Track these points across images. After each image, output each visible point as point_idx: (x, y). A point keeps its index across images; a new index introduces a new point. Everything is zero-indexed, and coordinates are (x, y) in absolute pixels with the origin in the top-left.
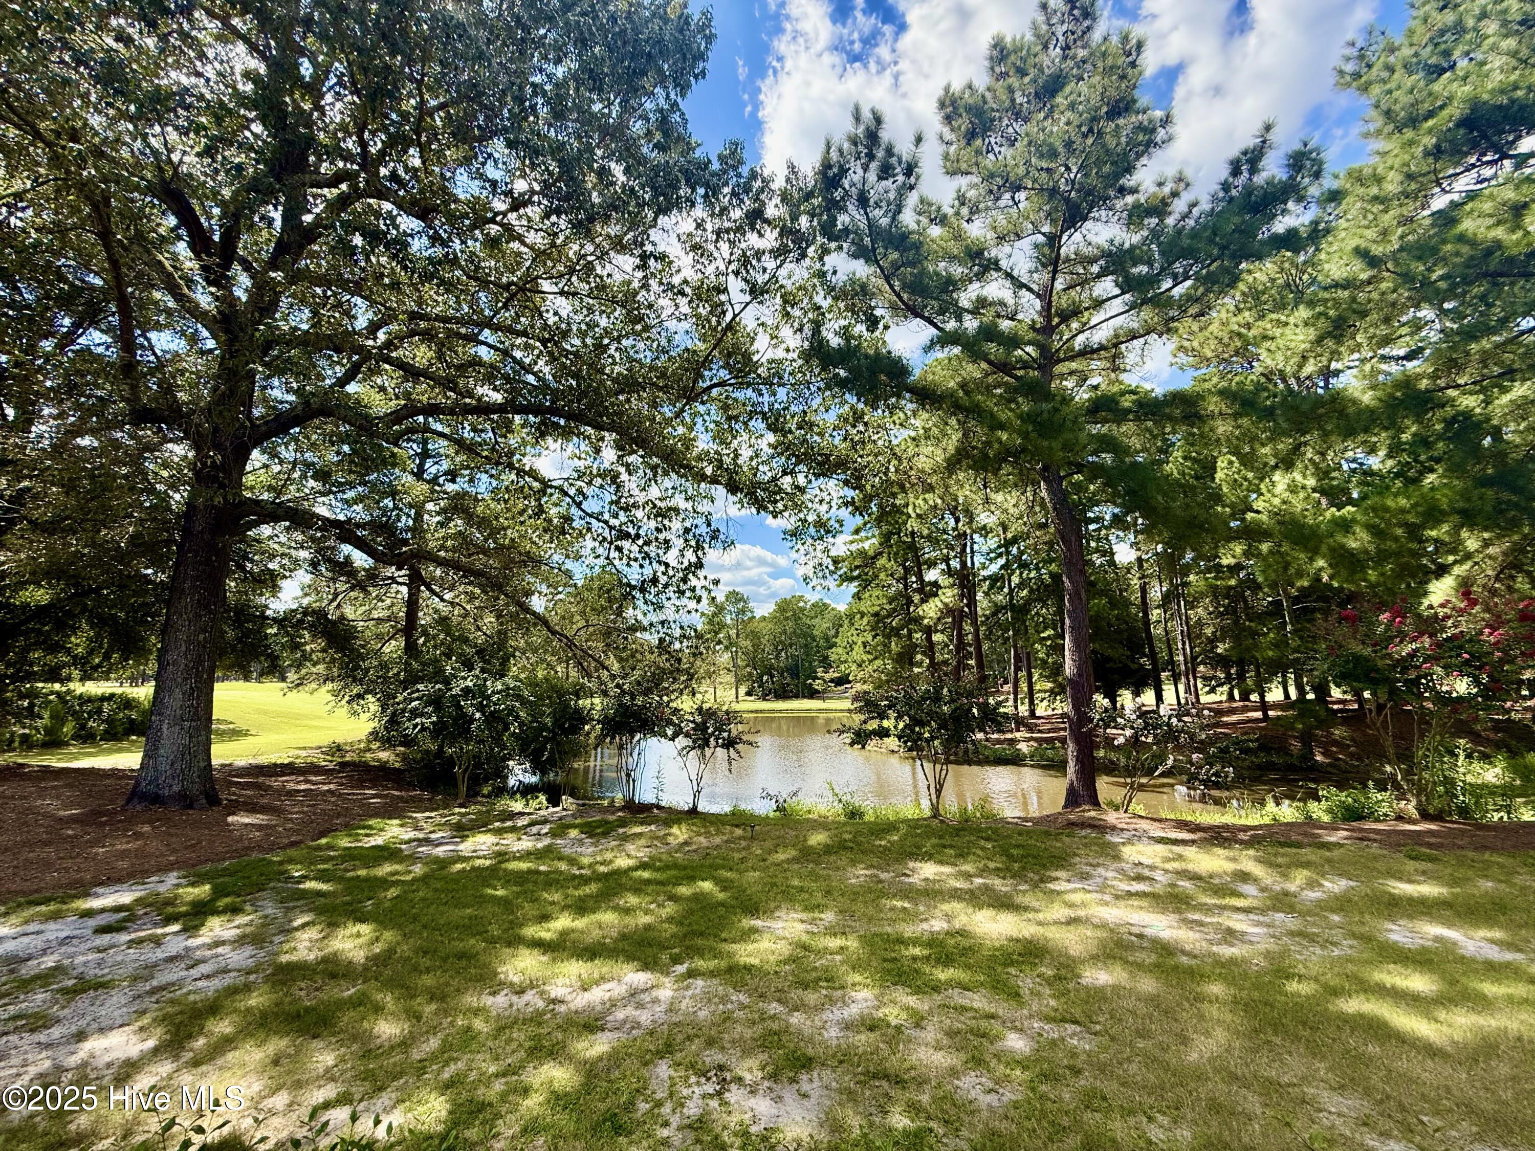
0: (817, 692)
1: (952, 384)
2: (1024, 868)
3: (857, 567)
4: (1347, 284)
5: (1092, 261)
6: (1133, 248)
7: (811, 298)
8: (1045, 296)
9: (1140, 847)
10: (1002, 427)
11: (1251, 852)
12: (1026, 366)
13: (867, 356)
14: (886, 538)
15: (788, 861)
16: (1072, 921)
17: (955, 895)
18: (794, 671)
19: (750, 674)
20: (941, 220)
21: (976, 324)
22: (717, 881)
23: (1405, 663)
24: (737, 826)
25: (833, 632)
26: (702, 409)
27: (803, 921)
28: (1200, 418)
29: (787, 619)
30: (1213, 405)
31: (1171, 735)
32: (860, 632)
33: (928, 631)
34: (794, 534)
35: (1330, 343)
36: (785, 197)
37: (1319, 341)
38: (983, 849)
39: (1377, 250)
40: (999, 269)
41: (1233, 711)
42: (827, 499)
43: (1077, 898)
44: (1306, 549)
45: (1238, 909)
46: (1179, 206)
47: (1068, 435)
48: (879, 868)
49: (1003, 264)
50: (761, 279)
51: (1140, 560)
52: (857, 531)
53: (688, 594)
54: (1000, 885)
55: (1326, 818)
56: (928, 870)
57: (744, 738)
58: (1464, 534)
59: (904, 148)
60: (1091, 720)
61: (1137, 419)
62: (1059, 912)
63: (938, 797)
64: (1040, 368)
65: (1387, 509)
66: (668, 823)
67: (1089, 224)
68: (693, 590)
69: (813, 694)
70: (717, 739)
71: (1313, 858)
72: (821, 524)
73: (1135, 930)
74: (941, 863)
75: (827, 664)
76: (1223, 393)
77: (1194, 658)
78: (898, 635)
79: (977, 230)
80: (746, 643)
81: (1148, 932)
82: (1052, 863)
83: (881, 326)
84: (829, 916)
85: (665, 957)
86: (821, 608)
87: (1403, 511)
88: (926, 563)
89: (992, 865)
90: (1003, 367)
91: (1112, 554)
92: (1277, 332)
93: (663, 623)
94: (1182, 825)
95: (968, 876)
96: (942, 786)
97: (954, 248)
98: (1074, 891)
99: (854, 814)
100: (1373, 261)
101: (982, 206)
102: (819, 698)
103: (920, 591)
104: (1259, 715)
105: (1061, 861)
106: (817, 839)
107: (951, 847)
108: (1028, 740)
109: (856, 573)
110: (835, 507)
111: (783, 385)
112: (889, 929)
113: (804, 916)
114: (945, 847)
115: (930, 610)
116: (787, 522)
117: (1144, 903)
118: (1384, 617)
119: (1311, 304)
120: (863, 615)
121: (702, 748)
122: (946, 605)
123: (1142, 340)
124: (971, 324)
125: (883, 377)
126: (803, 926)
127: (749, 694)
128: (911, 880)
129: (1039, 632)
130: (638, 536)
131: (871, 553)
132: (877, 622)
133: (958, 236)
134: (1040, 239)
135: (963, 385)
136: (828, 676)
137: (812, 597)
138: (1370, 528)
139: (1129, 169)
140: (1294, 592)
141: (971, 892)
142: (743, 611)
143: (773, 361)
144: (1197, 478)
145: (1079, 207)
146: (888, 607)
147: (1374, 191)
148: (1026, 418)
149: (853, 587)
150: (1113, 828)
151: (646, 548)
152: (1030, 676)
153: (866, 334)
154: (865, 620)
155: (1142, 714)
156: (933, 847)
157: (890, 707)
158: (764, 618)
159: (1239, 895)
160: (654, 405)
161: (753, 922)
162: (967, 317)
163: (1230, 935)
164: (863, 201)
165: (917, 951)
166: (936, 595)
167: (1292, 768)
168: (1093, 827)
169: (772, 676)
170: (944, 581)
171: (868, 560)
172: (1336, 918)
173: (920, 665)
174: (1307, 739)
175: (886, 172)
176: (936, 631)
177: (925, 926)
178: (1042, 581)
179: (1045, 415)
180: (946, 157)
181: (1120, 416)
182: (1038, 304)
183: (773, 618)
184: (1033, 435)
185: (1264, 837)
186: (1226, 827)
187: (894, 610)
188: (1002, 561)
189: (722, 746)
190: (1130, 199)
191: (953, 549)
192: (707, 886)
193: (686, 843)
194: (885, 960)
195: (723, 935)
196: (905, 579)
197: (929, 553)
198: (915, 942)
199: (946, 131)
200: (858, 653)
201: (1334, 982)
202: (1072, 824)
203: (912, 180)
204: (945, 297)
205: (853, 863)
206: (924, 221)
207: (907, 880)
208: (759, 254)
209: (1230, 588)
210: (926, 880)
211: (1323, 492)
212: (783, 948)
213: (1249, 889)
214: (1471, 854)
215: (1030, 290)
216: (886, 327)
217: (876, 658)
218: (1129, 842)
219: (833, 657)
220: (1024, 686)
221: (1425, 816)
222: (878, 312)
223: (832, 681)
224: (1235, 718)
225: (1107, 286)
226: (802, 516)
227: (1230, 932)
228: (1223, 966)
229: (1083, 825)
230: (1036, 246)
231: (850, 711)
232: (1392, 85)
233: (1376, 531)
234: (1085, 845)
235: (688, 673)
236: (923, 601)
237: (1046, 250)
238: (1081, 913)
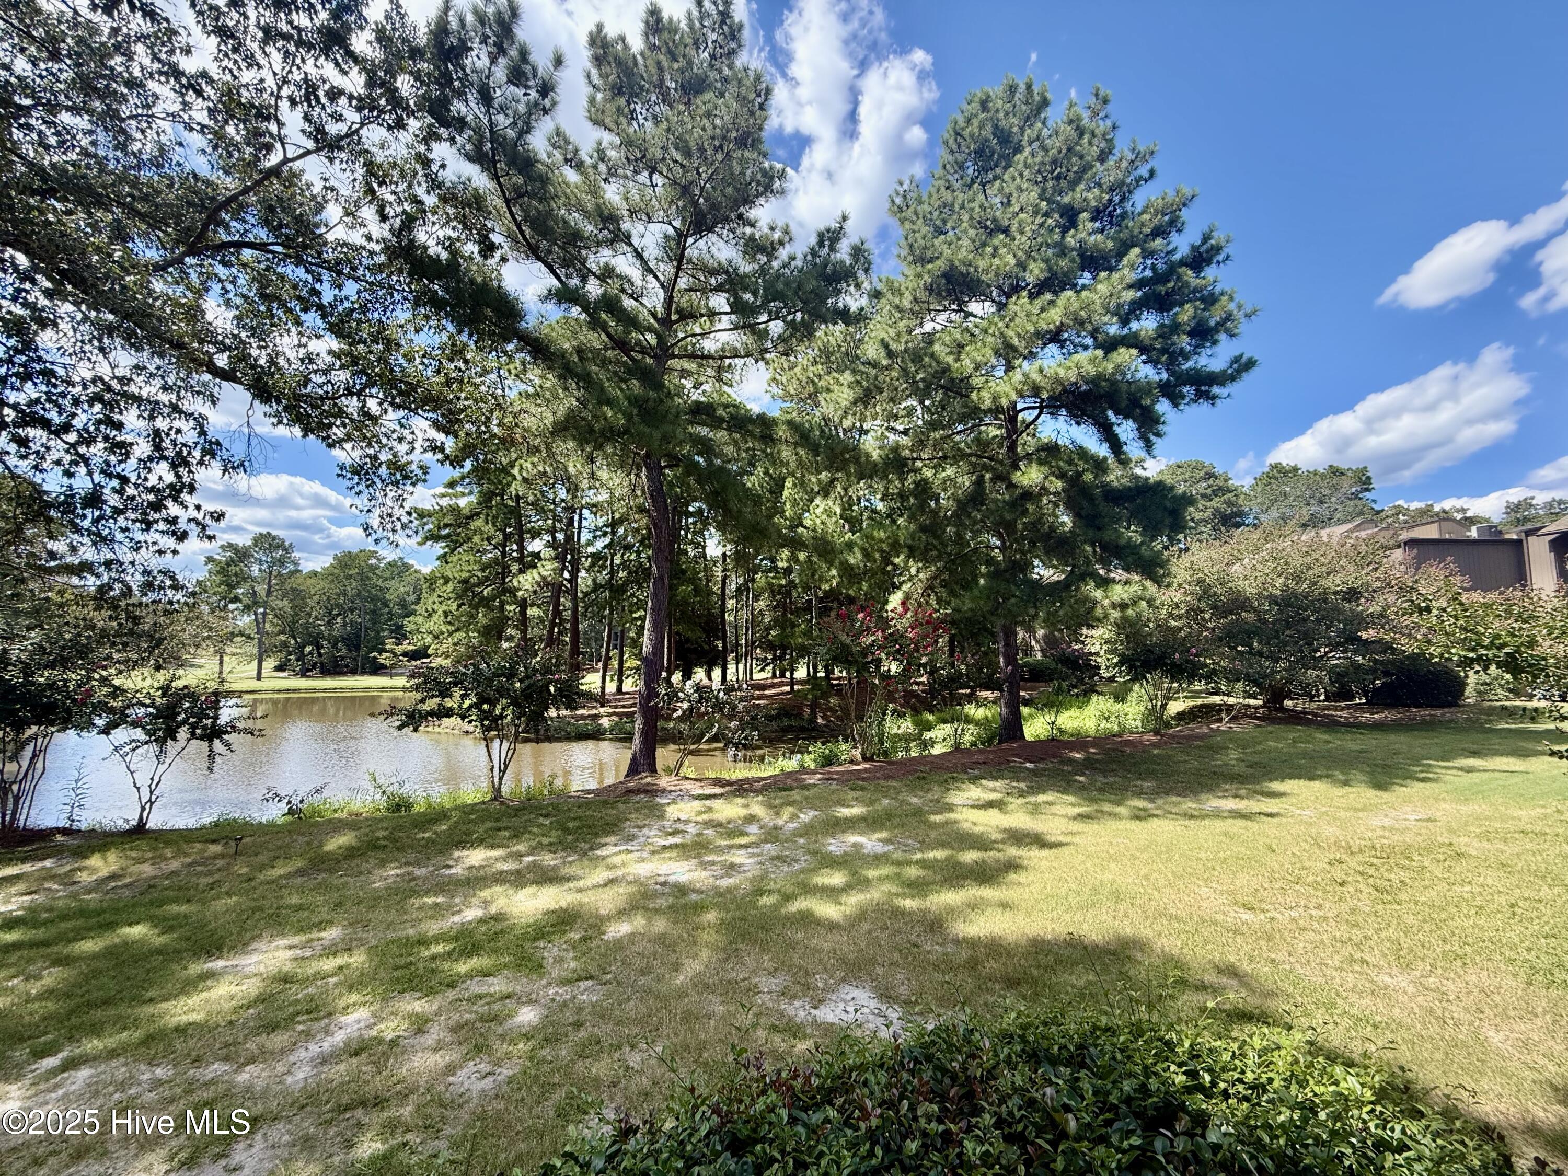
0: (383, 667)
1: (567, 345)
2: (577, 840)
3: (446, 526)
4: (874, 364)
5: (713, 272)
6: (746, 275)
7: (410, 186)
8: (669, 288)
9: (681, 805)
10: (609, 402)
11: (760, 798)
12: (643, 351)
13: (472, 281)
14: (486, 499)
15: (289, 876)
16: (611, 882)
17: (500, 878)
18: (353, 641)
19: (285, 644)
20: (579, 166)
21: (600, 291)
22: (155, 921)
23: (865, 651)
24: (214, 841)
25: (412, 598)
26: (221, 271)
27: (290, 947)
28: (772, 440)
29: (349, 577)
30: (782, 432)
31: (719, 706)
32: (442, 600)
33: (523, 605)
34: (357, 471)
35: (860, 406)
36: (382, 37)
37: (855, 403)
38: (540, 826)
39: (893, 346)
40: (630, 244)
41: (773, 686)
42: (410, 437)
43: (617, 860)
44: (826, 561)
45: (741, 846)
46: (783, 254)
47: (668, 428)
48: (417, 864)
49: (635, 241)
50: (333, 129)
51: (724, 555)
52: (452, 484)
53: (162, 526)
54: (549, 860)
55: (812, 766)
56: (476, 857)
57: (240, 725)
58: (911, 563)
59: (541, 60)
60: (657, 695)
61: (728, 429)
62: (601, 875)
63: (501, 779)
64: (655, 357)
65: (873, 538)
66: (81, 853)
67: (713, 237)
68: (173, 521)
69: (377, 669)
70: (193, 727)
71: (797, 798)
72: (395, 466)
73: (662, 879)
74: (492, 847)
75: (400, 634)
76: (790, 424)
77: (753, 643)
78: (487, 606)
79: (612, 193)
80: (285, 604)
81: (672, 879)
82: (604, 831)
83: (497, 255)
84: (332, 934)
85: (19, 1054)
86: (400, 569)
87: (881, 541)
88: (529, 531)
89: (545, 841)
90: (621, 344)
91: (704, 547)
92: (836, 388)
93: (108, 564)
94: (718, 782)
95: (520, 855)
96: (506, 766)
97: (589, 203)
98: (616, 854)
99: (399, 806)
100: (890, 354)
101: (620, 171)
102: (385, 674)
103: (520, 560)
104: (788, 688)
105: (612, 827)
106: (336, 843)
107: (505, 829)
108: (610, 715)
109: (445, 532)
110: (418, 450)
111: (357, 280)
112: (411, 932)
113: (296, 940)
114: (499, 829)
115: (526, 582)
116: (349, 454)
117: (674, 854)
118: (860, 616)
119: (854, 372)
120: (447, 581)
121: (162, 742)
122: (544, 578)
123: (742, 361)
124: (594, 289)
125: (489, 313)
126: (289, 954)
127: (280, 668)
128: (453, 871)
129: (631, 612)
130: (66, 427)
131: (466, 512)
132: (465, 591)
133: (594, 192)
134: (671, 231)
135: (579, 351)
136: (399, 649)
137: (388, 554)
138: (863, 550)
139: (749, 201)
140: (820, 594)
141: (518, 872)
142: (281, 562)
143: (345, 244)
144: (771, 492)
145: (704, 216)
146: (480, 574)
147: (897, 301)
148: (634, 401)
149: (439, 548)
150: (664, 791)
151: (82, 450)
152: (622, 654)
153: (478, 258)
154: (450, 587)
155: (699, 688)
156: (486, 831)
157: (456, 685)
158: (315, 574)
159: (747, 834)
160: (120, 235)
161: (210, 965)
162: (592, 281)
163: (732, 868)
164: (486, 97)
165: (439, 949)
166: (535, 567)
167: (802, 729)
168: (646, 792)
169: (319, 647)
170: (547, 553)
171: (461, 519)
172: (802, 841)
173: (510, 639)
174: (814, 706)
175: (517, 76)
176: (532, 605)
177: (456, 919)
178: (641, 564)
179: (651, 403)
180: (592, 101)
181: (716, 423)
182: (661, 292)
183: (327, 575)
184: (636, 419)
185: (770, 785)
186: (746, 780)
187: (487, 578)
188: (607, 540)
189: (201, 738)
190: (748, 230)
191: (560, 521)
192: (137, 931)
193: (113, 877)
194: (396, 968)
195: (150, 994)
196: (504, 546)
197: (536, 522)
198: (437, 939)
199: (594, 72)
200: (437, 623)
201: (789, 889)
202: (630, 791)
203: (547, 103)
204: (571, 249)
205: (383, 864)
206: (558, 156)
207: (448, 872)
208: (335, 94)
209: (781, 586)
210: (471, 868)
211: (846, 520)
212: (251, 988)
213: (753, 829)
214: (882, 782)
215: (656, 277)
216: (504, 260)
217: (458, 630)
218: (674, 802)
219: (409, 627)
220: (616, 664)
221: (865, 759)
222: (496, 238)
223: (405, 654)
224: (773, 691)
225: (719, 302)
226: (371, 451)
227: (732, 866)
228: (720, 895)
229: (638, 791)
230: (666, 237)
231: (404, 689)
232: (915, 228)
233: (867, 555)
234: (637, 810)
235: (151, 637)
236: (521, 571)
237: (673, 244)
238: (619, 873)
